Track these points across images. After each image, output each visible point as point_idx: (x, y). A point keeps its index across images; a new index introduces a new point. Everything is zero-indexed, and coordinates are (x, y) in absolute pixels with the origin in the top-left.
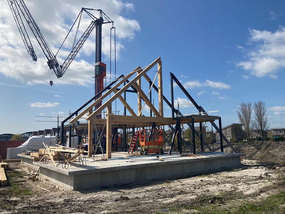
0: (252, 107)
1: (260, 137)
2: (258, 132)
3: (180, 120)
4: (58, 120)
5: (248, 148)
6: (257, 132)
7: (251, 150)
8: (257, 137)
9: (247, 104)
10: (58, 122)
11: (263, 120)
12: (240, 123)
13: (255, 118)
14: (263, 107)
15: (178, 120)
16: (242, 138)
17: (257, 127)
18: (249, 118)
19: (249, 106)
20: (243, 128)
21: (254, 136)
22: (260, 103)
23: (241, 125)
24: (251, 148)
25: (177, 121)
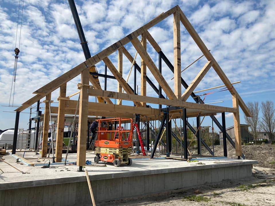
0: (259, 107)
1: (267, 140)
2: (265, 135)
3: (168, 112)
4: (31, 112)
5: (258, 152)
6: (263, 134)
7: (263, 155)
8: (263, 140)
9: (254, 104)
10: (31, 114)
11: (272, 121)
12: (246, 124)
13: (263, 119)
14: (272, 106)
15: (166, 111)
16: (248, 140)
17: (265, 128)
18: (257, 119)
19: (256, 104)
20: (250, 129)
21: (260, 139)
22: (269, 103)
23: (247, 126)
24: (262, 152)
25: (165, 113)
